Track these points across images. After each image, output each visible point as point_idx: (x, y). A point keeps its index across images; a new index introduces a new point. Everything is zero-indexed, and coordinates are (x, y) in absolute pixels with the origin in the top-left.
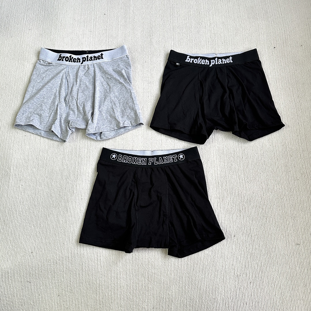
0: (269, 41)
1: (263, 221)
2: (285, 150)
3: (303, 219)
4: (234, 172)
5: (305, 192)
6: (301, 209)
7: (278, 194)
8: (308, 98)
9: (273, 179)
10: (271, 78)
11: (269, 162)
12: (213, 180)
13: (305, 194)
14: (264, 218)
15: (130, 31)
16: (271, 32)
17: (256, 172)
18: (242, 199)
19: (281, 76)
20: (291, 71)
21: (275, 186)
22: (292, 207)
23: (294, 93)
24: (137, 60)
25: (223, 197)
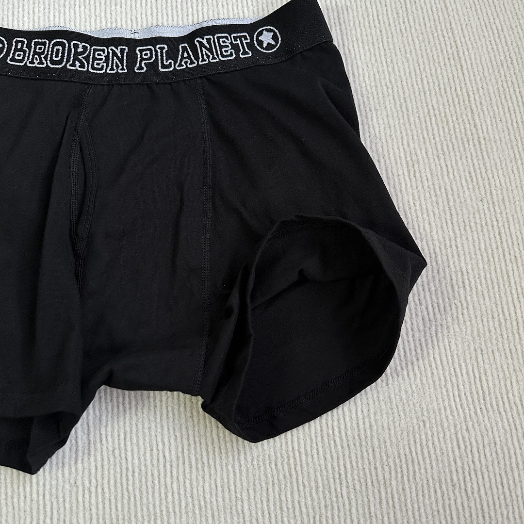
9: (501, 349)
11: (482, 274)
18: (374, 458)
21: (514, 379)
25: (291, 454)
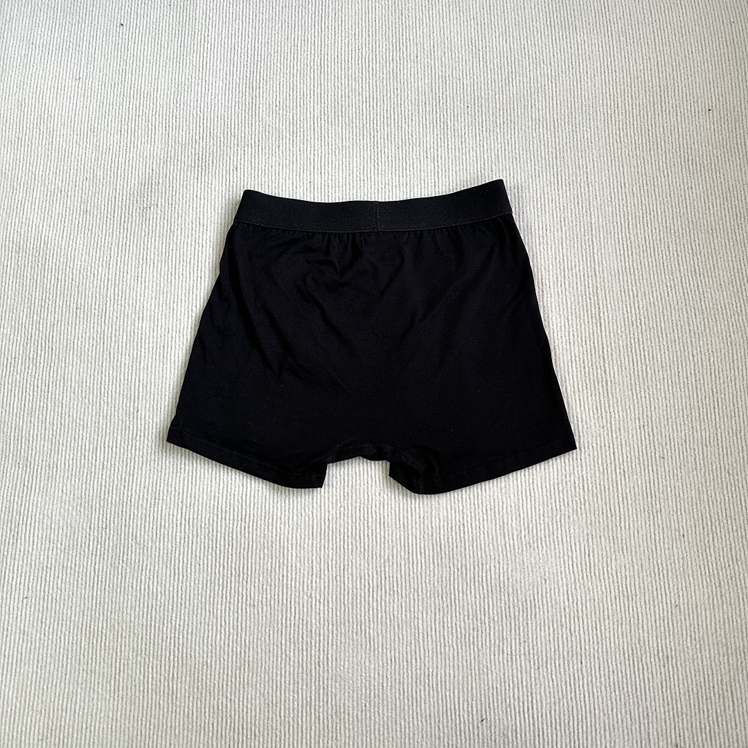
0: (608, 96)
1: (571, 669)
2: (648, 442)
3: (696, 664)
4: (489, 512)
5: (704, 577)
6: (689, 632)
7: (620, 584)
8: (726, 278)
10: (611, 214)
12: (426, 539)
13: (701, 586)
14: (575, 662)
15: (194, 75)
16: (617, 70)
17: (555, 514)
19: (644, 208)
20: (675, 190)
22: (662, 624)
23: (680, 262)
24: (211, 162)
